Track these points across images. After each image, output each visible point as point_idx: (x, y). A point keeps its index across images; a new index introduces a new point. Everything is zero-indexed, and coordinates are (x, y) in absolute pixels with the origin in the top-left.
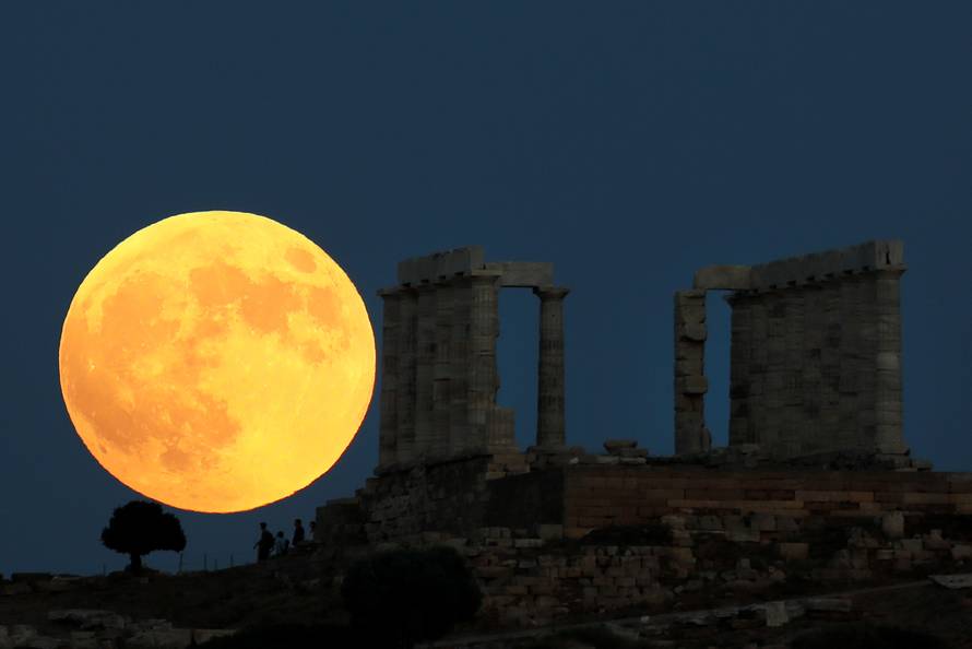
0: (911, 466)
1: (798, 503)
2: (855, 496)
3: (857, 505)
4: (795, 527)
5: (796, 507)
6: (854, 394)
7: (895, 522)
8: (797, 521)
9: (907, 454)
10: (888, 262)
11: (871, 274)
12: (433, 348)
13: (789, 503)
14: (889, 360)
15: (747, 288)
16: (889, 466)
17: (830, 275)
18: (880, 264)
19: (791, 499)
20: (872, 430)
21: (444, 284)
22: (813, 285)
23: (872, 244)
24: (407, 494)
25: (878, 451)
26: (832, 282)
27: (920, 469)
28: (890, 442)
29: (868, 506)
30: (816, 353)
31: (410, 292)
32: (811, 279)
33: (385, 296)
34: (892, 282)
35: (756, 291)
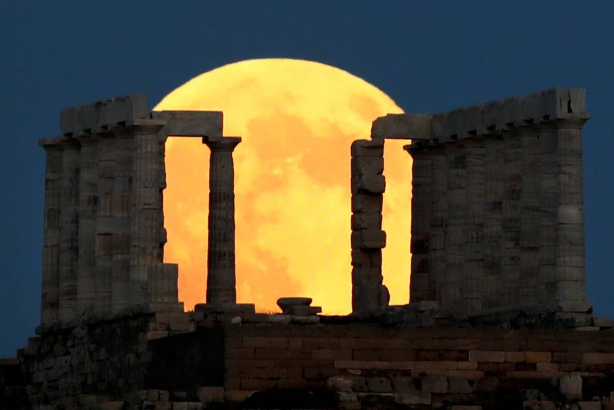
0: (592, 324)
1: (471, 364)
2: (532, 356)
3: (533, 366)
4: (468, 389)
5: (469, 368)
6: (534, 249)
7: (573, 384)
8: (471, 383)
9: (590, 311)
10: (570, 110)
11: (553, 123)
12: (95, 200)
13: (461, 364)
14: (571, 213)
15: (427, 137)
16: (569, 325)
17: (510, 125)
18: (561, 112)
19: (466, 359)
20: (553, 286)
21: (107, 134)
22: (494, 135)
23: (552, 92)
24: (68, 353)
25: (560, 309)
26: (513, 131)
27: (602, 328)
28: (571, 299)
29: (545, 367)
30: (497, 205)
31: (72, 142)
32: (492, 128)
33: (47, 147)
34: (574, 131)
35: (436, 140)
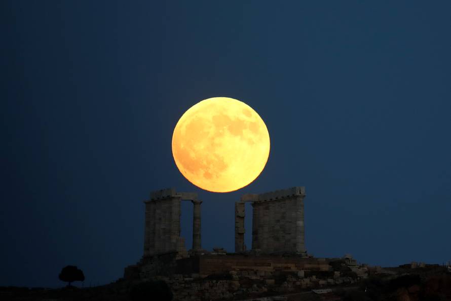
0: (307, 256)
1: (272, 267)
2: (289, 265)
3: (290, 268)
4: (270, 274)
5: (270, 269)
6: (290, 234)
7: (301, 273)
8: (272, 273)
9: (306, 252)
10: (300, 193)
11: (295, 197)
12: (160, 219)
13: (269, 267)
14: (300, 223)
15: (257, 200)
16: (300, 256)
17: (283, 197)
18: (298, 194)
19: (270, 266)
20: (295, 245)
21: (164, 199)
22: (277, 200)
23: (295, 188)
24: (152, 264)
25: (297, 251)
26: (283, 199)
27: (310, 257)
28: (301, 249)
29: (293, 268)
30: (278, 221)
31: (154, 201)
32: (277, 198)
33: (146, 203)
34: (301, 199)
35: (260, 202)
